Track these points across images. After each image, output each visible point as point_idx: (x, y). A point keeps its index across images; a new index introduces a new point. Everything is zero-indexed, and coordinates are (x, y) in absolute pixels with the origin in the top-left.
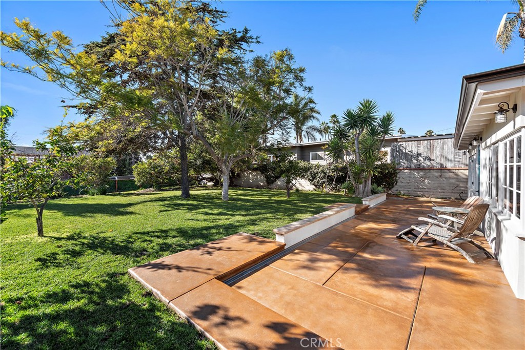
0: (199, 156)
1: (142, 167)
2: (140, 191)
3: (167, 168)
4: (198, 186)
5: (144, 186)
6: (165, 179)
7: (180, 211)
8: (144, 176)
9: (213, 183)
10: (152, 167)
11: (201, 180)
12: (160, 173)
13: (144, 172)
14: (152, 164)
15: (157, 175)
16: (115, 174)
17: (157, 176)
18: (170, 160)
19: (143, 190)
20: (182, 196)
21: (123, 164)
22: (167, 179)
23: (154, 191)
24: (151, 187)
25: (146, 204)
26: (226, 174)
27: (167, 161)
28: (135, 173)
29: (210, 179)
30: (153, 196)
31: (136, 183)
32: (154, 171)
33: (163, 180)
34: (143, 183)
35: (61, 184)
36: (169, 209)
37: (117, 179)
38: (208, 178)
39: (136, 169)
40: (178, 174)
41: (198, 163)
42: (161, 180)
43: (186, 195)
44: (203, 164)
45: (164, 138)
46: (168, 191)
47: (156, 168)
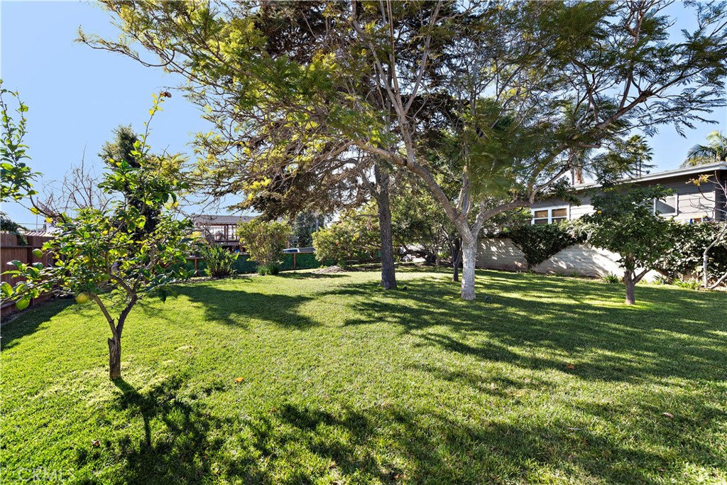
0: (406, 215)
1: (324, 234)
2: (321, 270)
3: (357, 235)
4: (401, 264)
5: (327, 262)
6: (354, 252)
7: (385, 325)
8: (326, 247)
9: (424, 260)
10: (336, 234)
11: (405, 254)
12: (347, 243)
13: (326, 242)
14: (338, 229)
15: (344, 245)
16: (298, 246)
17: (343, 248)
18: (361, 223)
19: (325, 268)
20: (382, 283)
21: (306, 233)
22: (356, 252)
23: (338, 271)
24: (335, 265)
25: (323, 298)
26: (472, 245)
27: (356, 224)
28: (315, 243)
29: (420, 254)
30: (337, 281)
31: (317, 258)
32: (340, 240)
33: (352, 254)
34: (325, 258)
35: (228, 258)
36: (363, 318)
37: (299, 251)
38: (417, 252)
39: (317, 237)
40: (371, 244)
41: (404, 226)
42: (349, 254)
43: (390, 284)
44: (410, 228)
45: (352, 188)
46: (358, 270)
47: (342, 236)
